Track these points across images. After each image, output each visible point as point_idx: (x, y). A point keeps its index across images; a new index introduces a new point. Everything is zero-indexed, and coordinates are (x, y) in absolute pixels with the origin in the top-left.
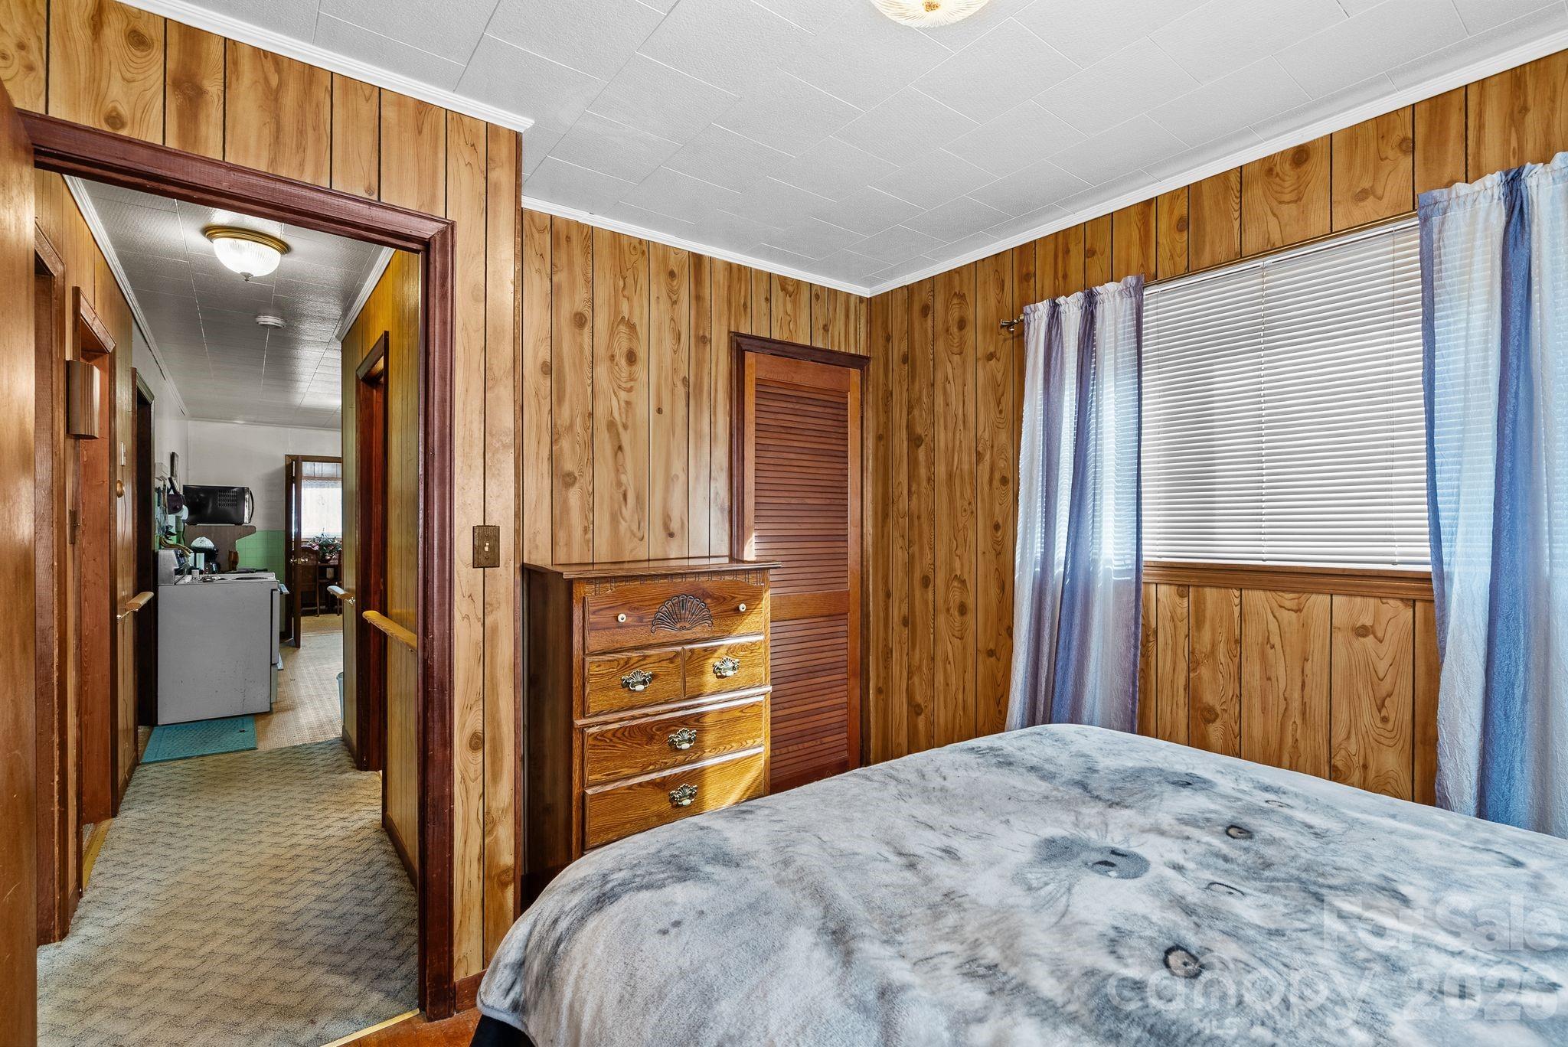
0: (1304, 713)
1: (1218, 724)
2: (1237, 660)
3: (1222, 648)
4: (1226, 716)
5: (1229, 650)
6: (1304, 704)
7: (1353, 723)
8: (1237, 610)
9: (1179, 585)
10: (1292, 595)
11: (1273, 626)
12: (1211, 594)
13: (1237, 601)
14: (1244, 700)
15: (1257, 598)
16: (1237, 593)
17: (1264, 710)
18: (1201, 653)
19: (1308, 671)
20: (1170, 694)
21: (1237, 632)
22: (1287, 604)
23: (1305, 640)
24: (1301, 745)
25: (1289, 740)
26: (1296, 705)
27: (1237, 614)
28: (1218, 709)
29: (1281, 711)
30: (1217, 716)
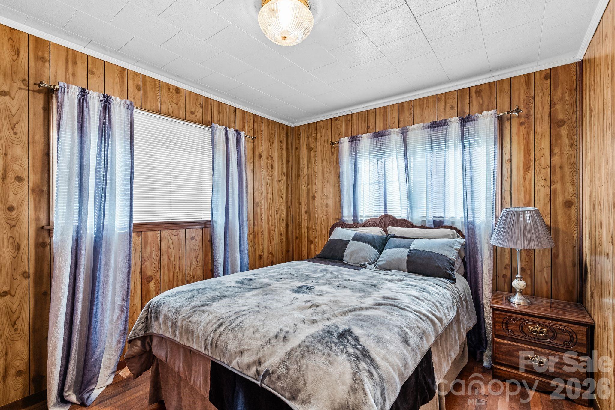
0: (179, 267)
1: (153, 282)
2: (159, 256)
3: (154, 253)
4: (156, 277)
5: (157, 253)
6: (179, 264)
7: (191, 266)
8: (159, 238)
9: (138, 232)
10: (175, 231)
11: (170, 242)
12: (150, 234)
13: (159, 235)
14: (162, 269)
15: (165, 233)
16: (159, 232)
17: (168, 271)
18: (146, 257)
19: (180, 254)
20: (133, 277)
21: (159, 246)
22: (174, 233)
23: (179, 244)
24: (179, 278)
25: (176, 277)
26: (177, 265)
27: (159, 239)
28: (153, 276)
29: (173, 268)
30: (153, 278)
